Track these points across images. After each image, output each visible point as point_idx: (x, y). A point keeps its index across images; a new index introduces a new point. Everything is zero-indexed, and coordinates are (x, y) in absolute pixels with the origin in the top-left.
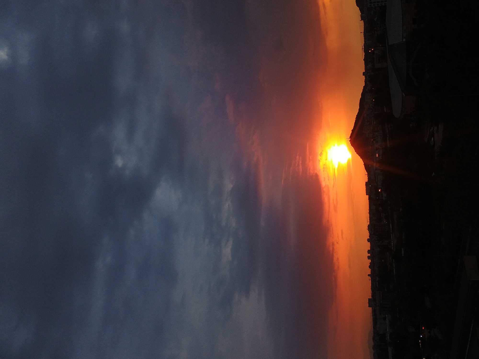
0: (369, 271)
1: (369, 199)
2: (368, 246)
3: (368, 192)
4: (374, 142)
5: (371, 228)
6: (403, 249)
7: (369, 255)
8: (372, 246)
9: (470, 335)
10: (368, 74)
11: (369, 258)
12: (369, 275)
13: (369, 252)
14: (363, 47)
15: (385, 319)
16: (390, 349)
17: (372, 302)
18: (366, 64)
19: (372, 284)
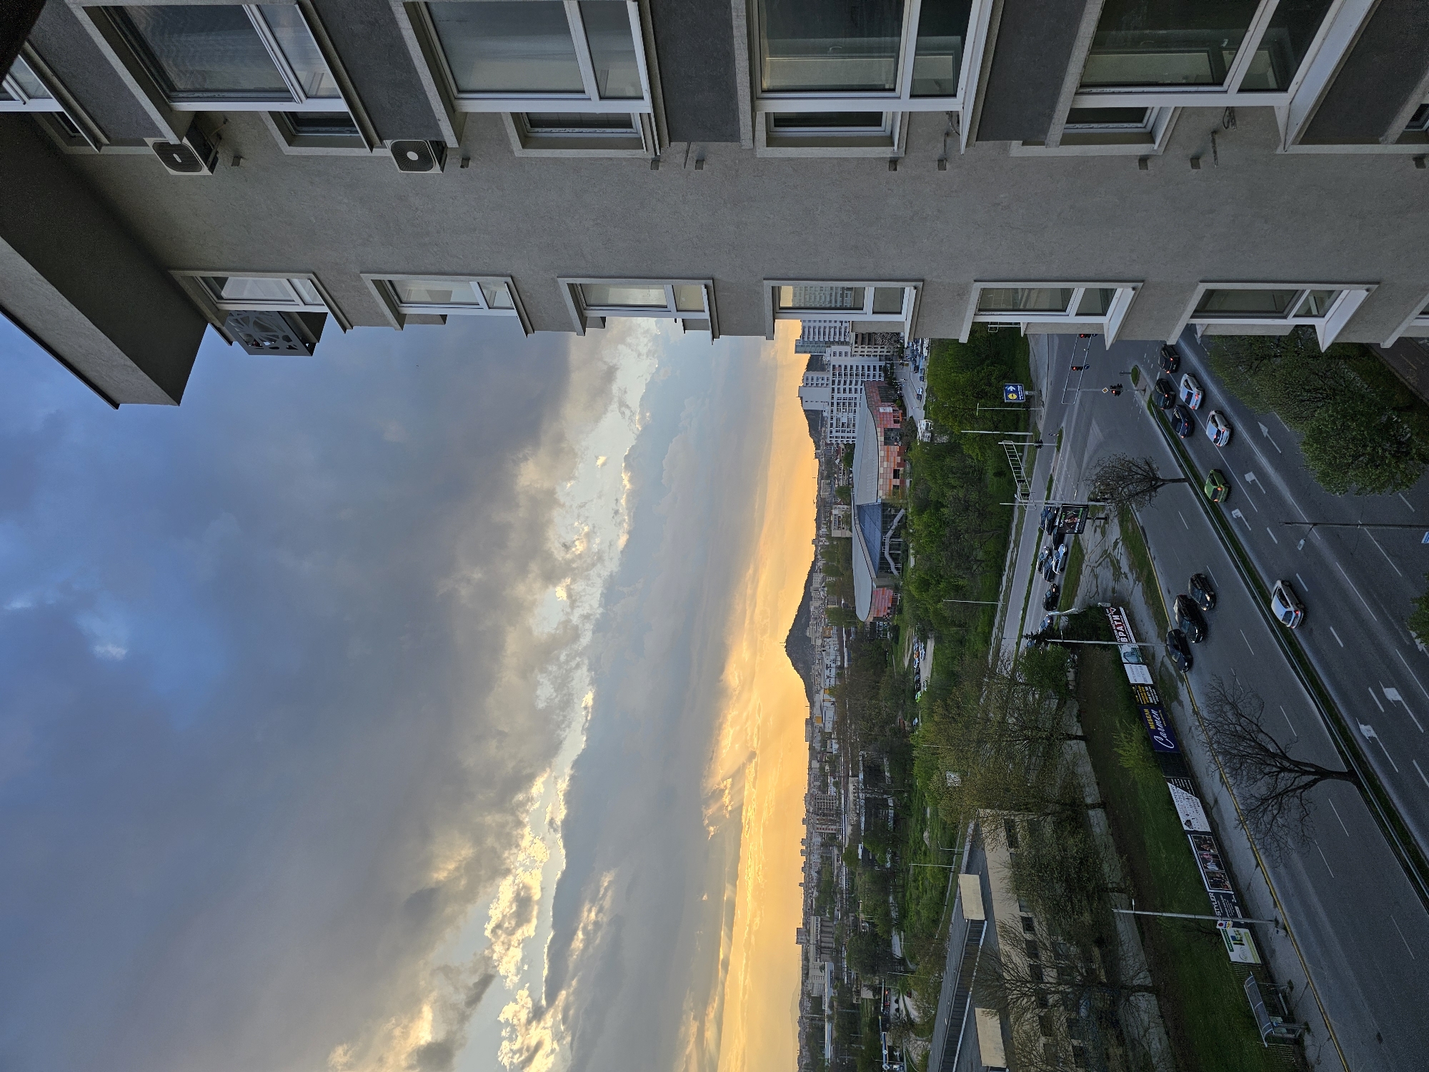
0: (801, 878)
1: (811, 748)
2: (802, 831)
3: (810, 738)
4: (824, 653)
5: (810, 798)
6: (860, 846)
7: (804, 848)
8: (809, 833)
9: (965, 1019)
10: (821, 543)
11: (802, 851)
12: (801, 884)
13: (803, 842)
14: (816, 501)
15: (822, 968)
16: (827, 1027)
17: (803, 934)
18: (818, 528)
19: (805, 901)
